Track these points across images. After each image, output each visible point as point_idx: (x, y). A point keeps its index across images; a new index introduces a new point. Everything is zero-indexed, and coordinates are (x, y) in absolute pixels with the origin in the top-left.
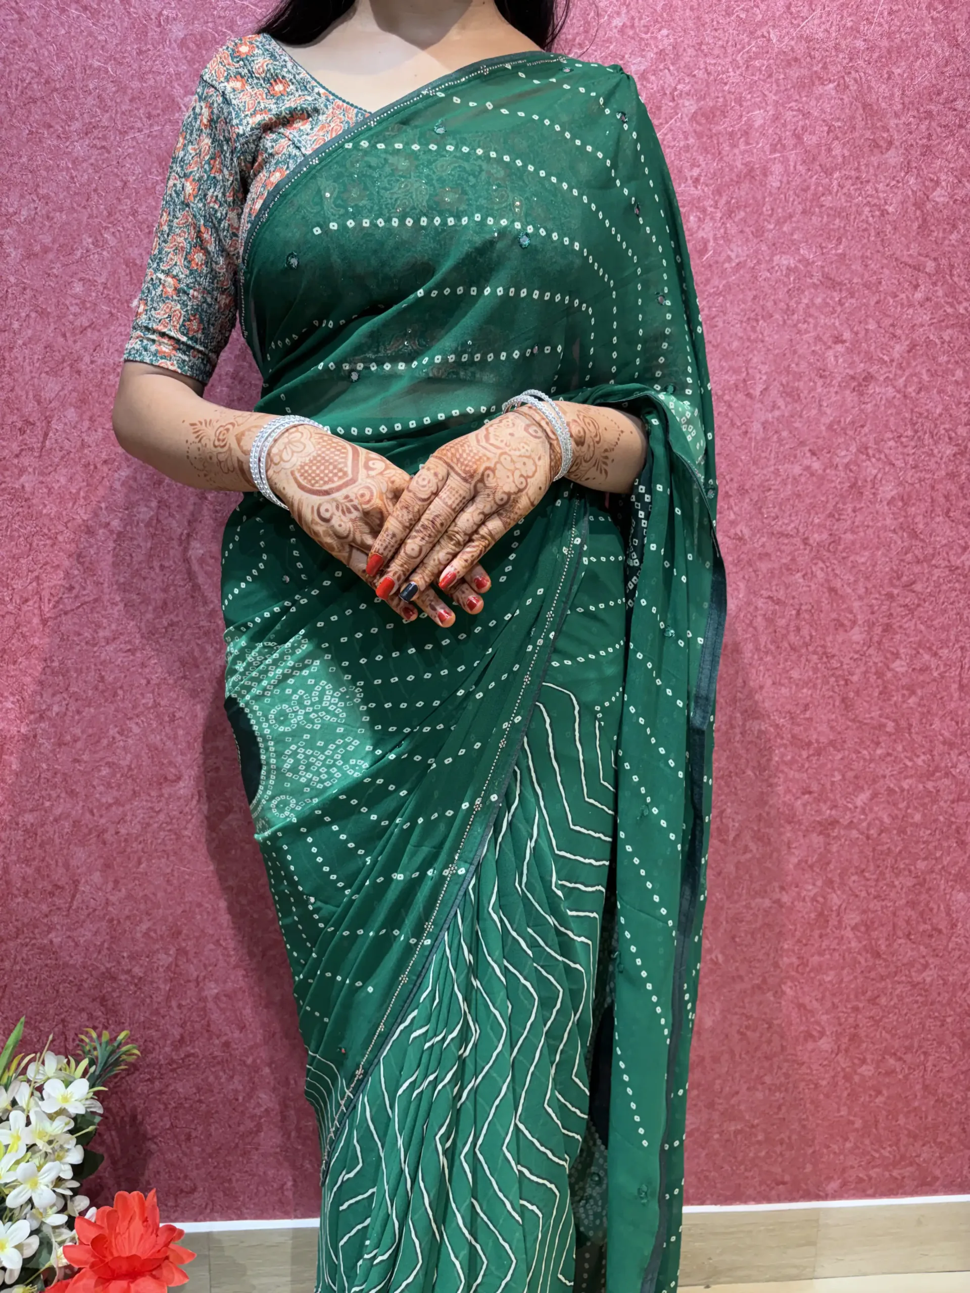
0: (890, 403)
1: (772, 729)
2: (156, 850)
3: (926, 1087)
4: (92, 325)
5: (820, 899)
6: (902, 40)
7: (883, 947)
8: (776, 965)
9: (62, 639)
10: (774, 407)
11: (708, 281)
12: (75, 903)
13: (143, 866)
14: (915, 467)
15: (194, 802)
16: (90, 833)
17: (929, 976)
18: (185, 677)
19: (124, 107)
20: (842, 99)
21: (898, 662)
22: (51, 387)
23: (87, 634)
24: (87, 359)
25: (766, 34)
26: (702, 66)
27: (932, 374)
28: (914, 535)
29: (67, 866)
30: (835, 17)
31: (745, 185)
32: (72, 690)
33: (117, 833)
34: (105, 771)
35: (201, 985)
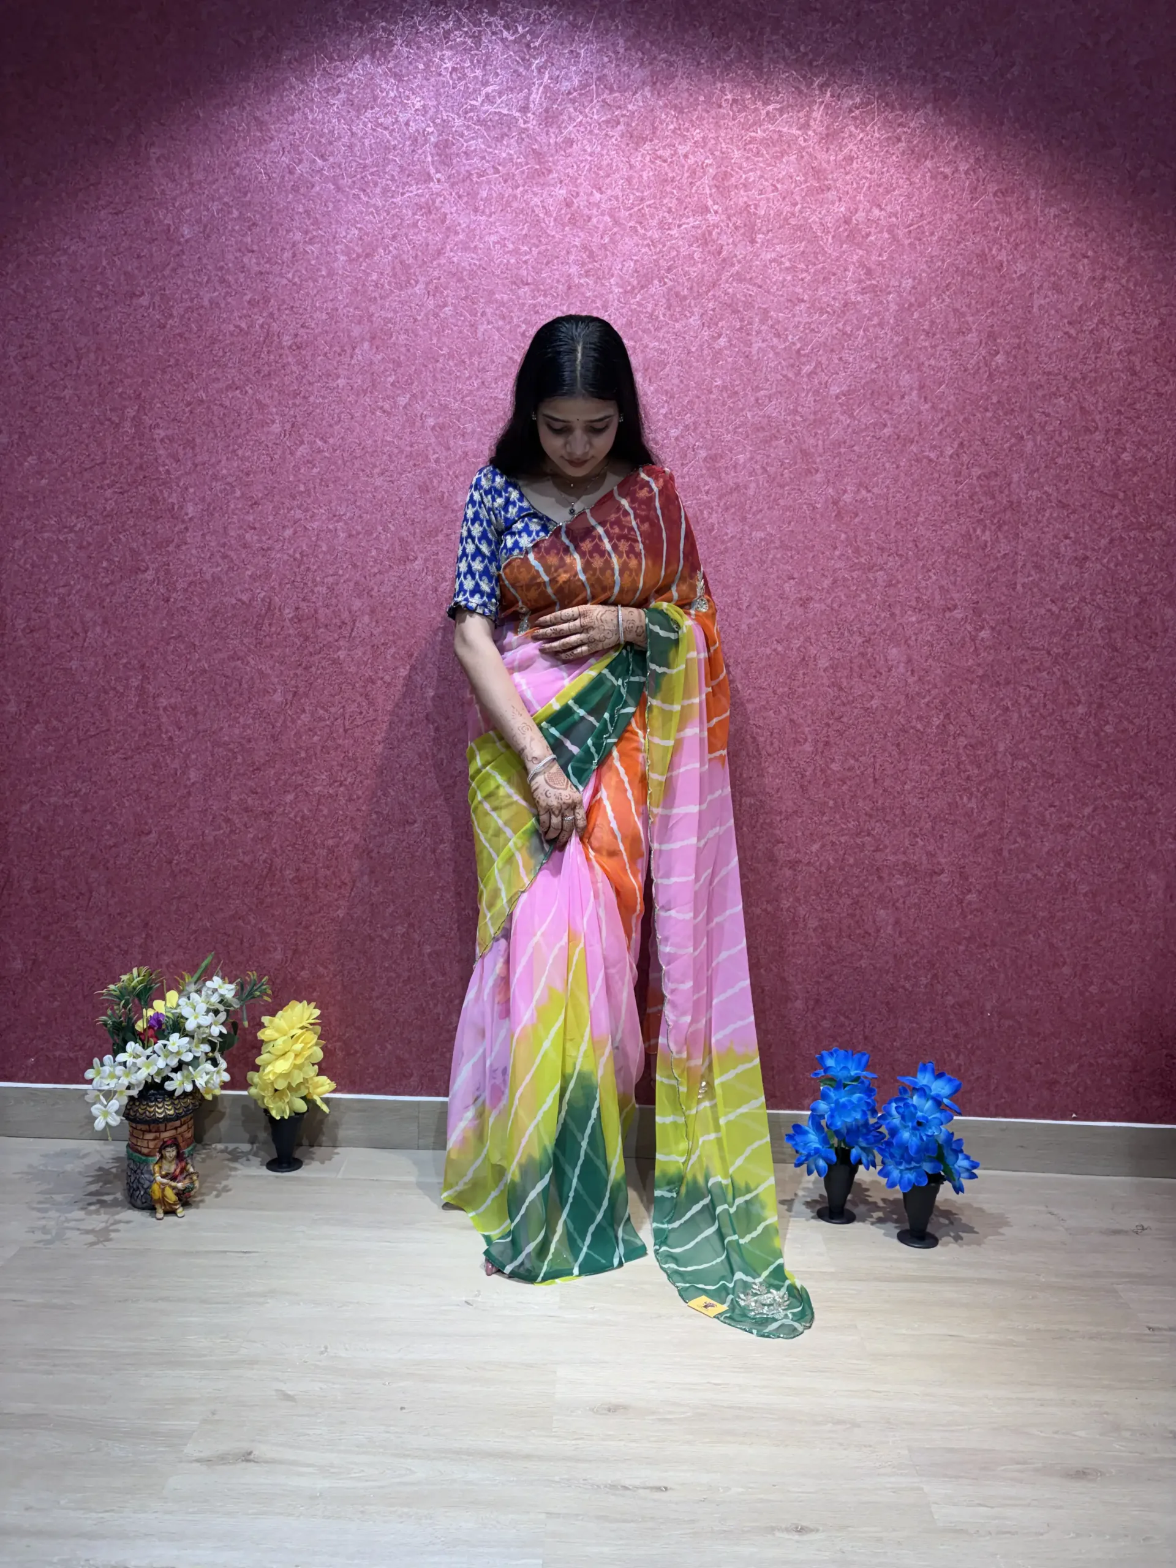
0: (823, 612)
2: (400, 864)
3: (866, 1038)
4: (380, 572)
8: (765, 950)
10: (754, 615)
11: (715, 546)
13: (392, 873)
14: (840, 649)
15: (423, 836)
17: (864, 963)
19: (403, 461)
22: (357, 604)
23: (368, 738)
24: (376, 589)
27: (847, 597)
28: (841, 689)
29: (349, 872)
30: (784, 405)
31: (735, 495)
32: (359, 769)
34: (374, 816)
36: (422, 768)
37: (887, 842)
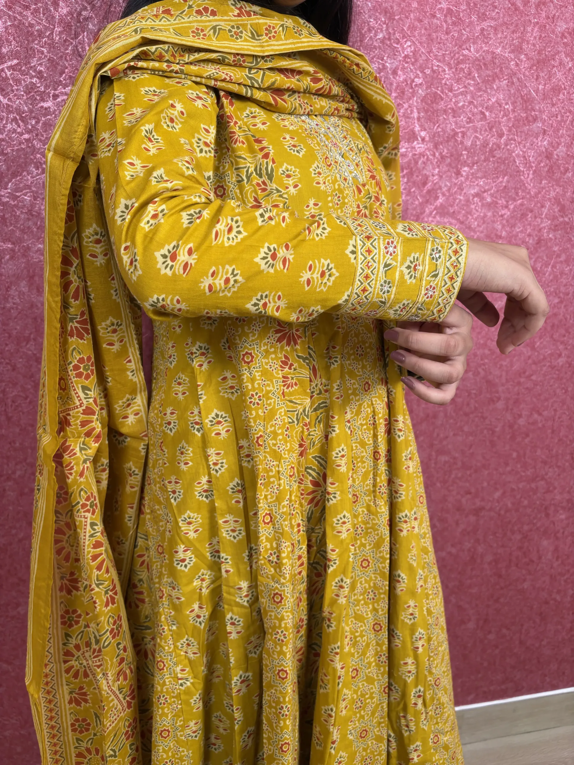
1: (452, 460)
5: (473, 550)
6: (546, 55)
7: (503, 572)
20: (509, 90)
21: (521, 420)
25: (468, 47)
26: (430, 66)
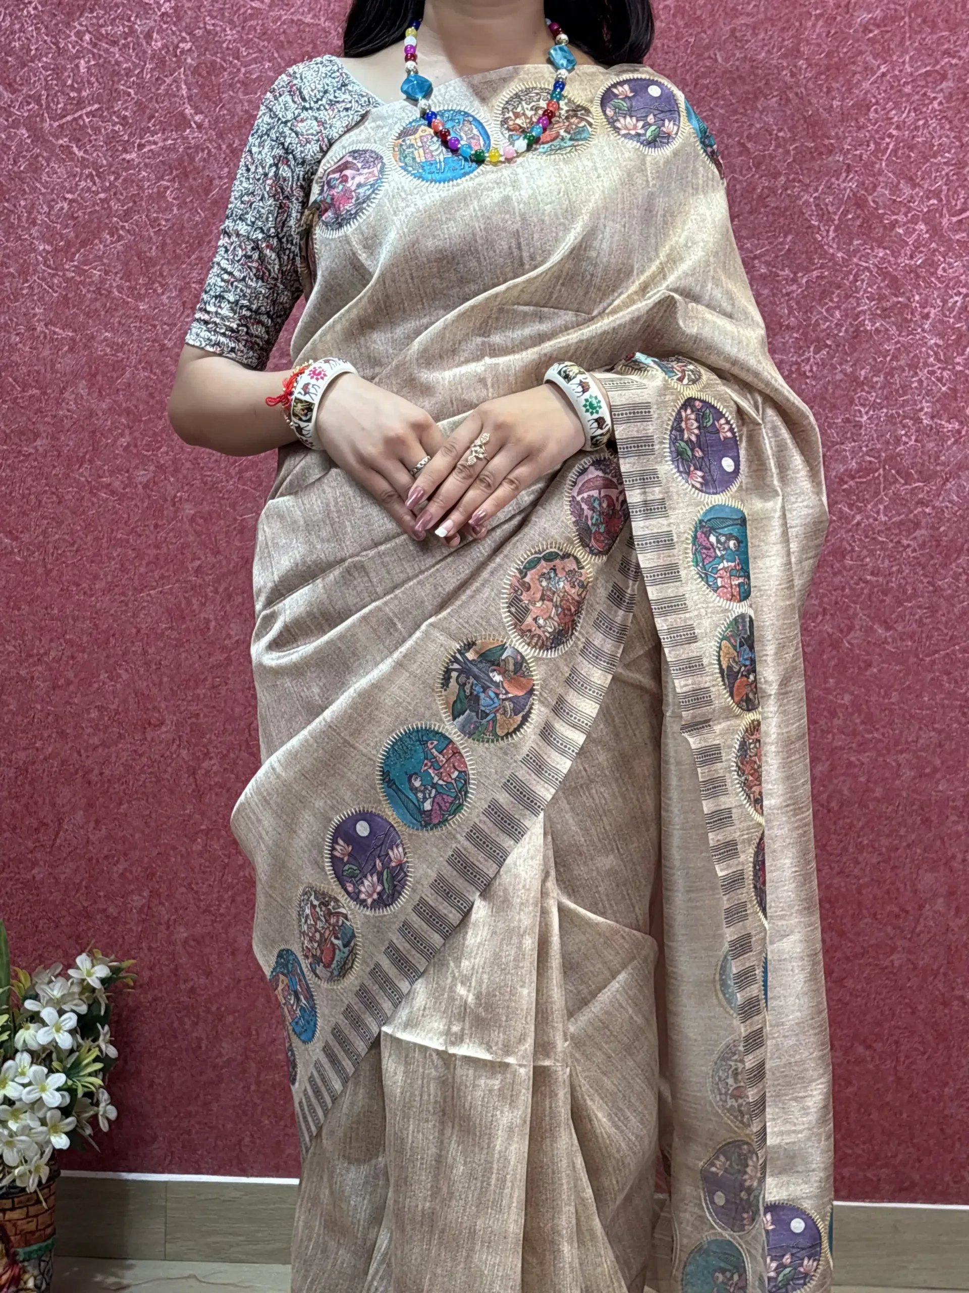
2: (136, 792)
9: (62, 590)
12: (58, 841)
13: (125, 806)
15: (175, 747)
16: (76, 773)
17: (897, 959)
18: (171, 628)
24: (98, 339)
29: (53, 804)
33: (101, 774)
34: (94, 714)
35: (172, 928)
36: (175, 634)
37: (938, 762)
